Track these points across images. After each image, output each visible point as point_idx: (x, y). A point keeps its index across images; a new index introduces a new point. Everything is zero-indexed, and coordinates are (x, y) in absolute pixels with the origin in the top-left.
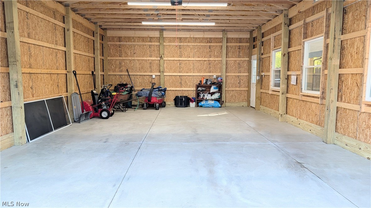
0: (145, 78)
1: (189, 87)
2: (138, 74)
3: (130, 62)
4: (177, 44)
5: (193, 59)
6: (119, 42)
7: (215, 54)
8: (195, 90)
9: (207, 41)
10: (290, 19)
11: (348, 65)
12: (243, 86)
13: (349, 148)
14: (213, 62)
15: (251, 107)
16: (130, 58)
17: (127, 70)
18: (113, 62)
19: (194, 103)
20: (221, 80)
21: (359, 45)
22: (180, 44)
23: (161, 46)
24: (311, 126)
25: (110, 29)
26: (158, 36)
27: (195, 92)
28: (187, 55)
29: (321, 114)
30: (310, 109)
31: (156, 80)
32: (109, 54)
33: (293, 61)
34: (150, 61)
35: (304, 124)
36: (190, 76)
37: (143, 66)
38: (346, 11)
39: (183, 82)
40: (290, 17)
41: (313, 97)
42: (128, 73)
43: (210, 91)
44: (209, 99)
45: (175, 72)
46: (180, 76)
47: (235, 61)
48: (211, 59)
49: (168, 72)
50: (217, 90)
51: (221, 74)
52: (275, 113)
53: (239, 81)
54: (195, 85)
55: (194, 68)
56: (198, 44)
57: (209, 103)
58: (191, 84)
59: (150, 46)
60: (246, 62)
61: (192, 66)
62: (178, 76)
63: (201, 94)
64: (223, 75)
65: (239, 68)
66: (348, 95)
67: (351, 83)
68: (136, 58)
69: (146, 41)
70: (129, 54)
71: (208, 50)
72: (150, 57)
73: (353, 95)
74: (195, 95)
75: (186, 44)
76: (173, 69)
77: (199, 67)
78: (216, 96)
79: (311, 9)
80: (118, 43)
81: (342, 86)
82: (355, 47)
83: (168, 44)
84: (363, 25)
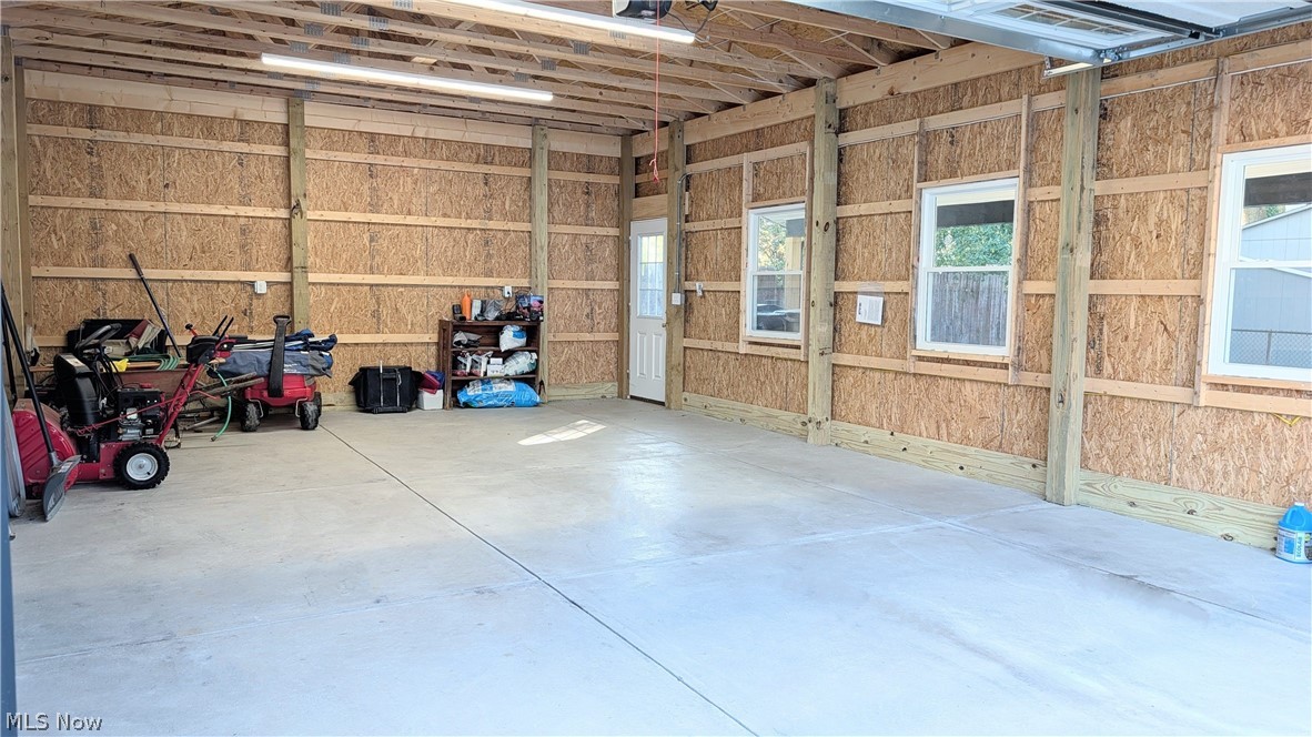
0: (220, 292)
1: (410, 332)
2: (187, 274)
3: (145, 221)
4: (357, 157)
5: (422, 221)
6: (91, 128)
7: (507, 207)
8: (438, 344)
9: (474, 155)
10: (841, 111)
11: (1121, 270)
12: (602, 326)
13: (1143, 512)
14: (500, 235)
15: (632, 397)
16: (146, 206)
17: (131, 257)
18: (58, 221)
19: (440, 393)
20: (538, 304)
21: (1165, 215)
22: (371, 159)
23: (298, 162)
24: (965, 455)
25: (37, 64)
26: (282, 119)
27: (433, 349)
28: (402, 205)
29: (1009, 414)
30: (950, 402)
31: (269, 303)
32: (35, 180)
33: (859, 247)
34: (242, 221)
35: (930, 449)
36: (412, 286)
37: (209, 242)
38: (1109, 113)
39: (384, 312)
40: (843, 103)
41: (967, 363)
42: (139, 273)
43: (498, 345)
44: (495, 374)
45: (351, 269)
46: (372, 285)
47: (576, 236)
48: (491, 224)
49: (320, 270)
50: (522, 341)
51: (530, 282)
52: (769, 416)
53: (587, 310)
54: (434, 323)
55: (430, 254)
56: (444, 165)
57: (495, 391)
58: (419, 317)
59: (241, 159)
60: (611, 242)
61: (421, 247)
62: (366, 285)
63: (463, 356)
64: (539, 288)
65: (590, 261)
66: (1128, 357)
67: (1137, 323)
68: (174, 207)
69: (223, 135)
70: (142, 186)
71: (481, 190)
72: (242, 203)
73: (1149, 356)
74: (433, 361)
75: (395, 161)
76: (344, 256)
77: (449, 254)
78: (521, 363)
79: (942, 89)
80: (87, 134)
81: (1101, 330)
82: (1153, 220)
83: (322, 155)
84: (1181, 158)
